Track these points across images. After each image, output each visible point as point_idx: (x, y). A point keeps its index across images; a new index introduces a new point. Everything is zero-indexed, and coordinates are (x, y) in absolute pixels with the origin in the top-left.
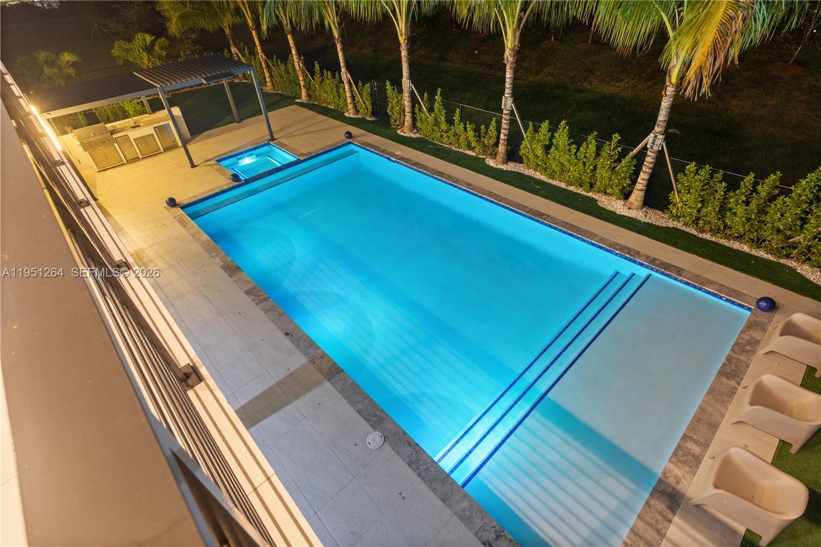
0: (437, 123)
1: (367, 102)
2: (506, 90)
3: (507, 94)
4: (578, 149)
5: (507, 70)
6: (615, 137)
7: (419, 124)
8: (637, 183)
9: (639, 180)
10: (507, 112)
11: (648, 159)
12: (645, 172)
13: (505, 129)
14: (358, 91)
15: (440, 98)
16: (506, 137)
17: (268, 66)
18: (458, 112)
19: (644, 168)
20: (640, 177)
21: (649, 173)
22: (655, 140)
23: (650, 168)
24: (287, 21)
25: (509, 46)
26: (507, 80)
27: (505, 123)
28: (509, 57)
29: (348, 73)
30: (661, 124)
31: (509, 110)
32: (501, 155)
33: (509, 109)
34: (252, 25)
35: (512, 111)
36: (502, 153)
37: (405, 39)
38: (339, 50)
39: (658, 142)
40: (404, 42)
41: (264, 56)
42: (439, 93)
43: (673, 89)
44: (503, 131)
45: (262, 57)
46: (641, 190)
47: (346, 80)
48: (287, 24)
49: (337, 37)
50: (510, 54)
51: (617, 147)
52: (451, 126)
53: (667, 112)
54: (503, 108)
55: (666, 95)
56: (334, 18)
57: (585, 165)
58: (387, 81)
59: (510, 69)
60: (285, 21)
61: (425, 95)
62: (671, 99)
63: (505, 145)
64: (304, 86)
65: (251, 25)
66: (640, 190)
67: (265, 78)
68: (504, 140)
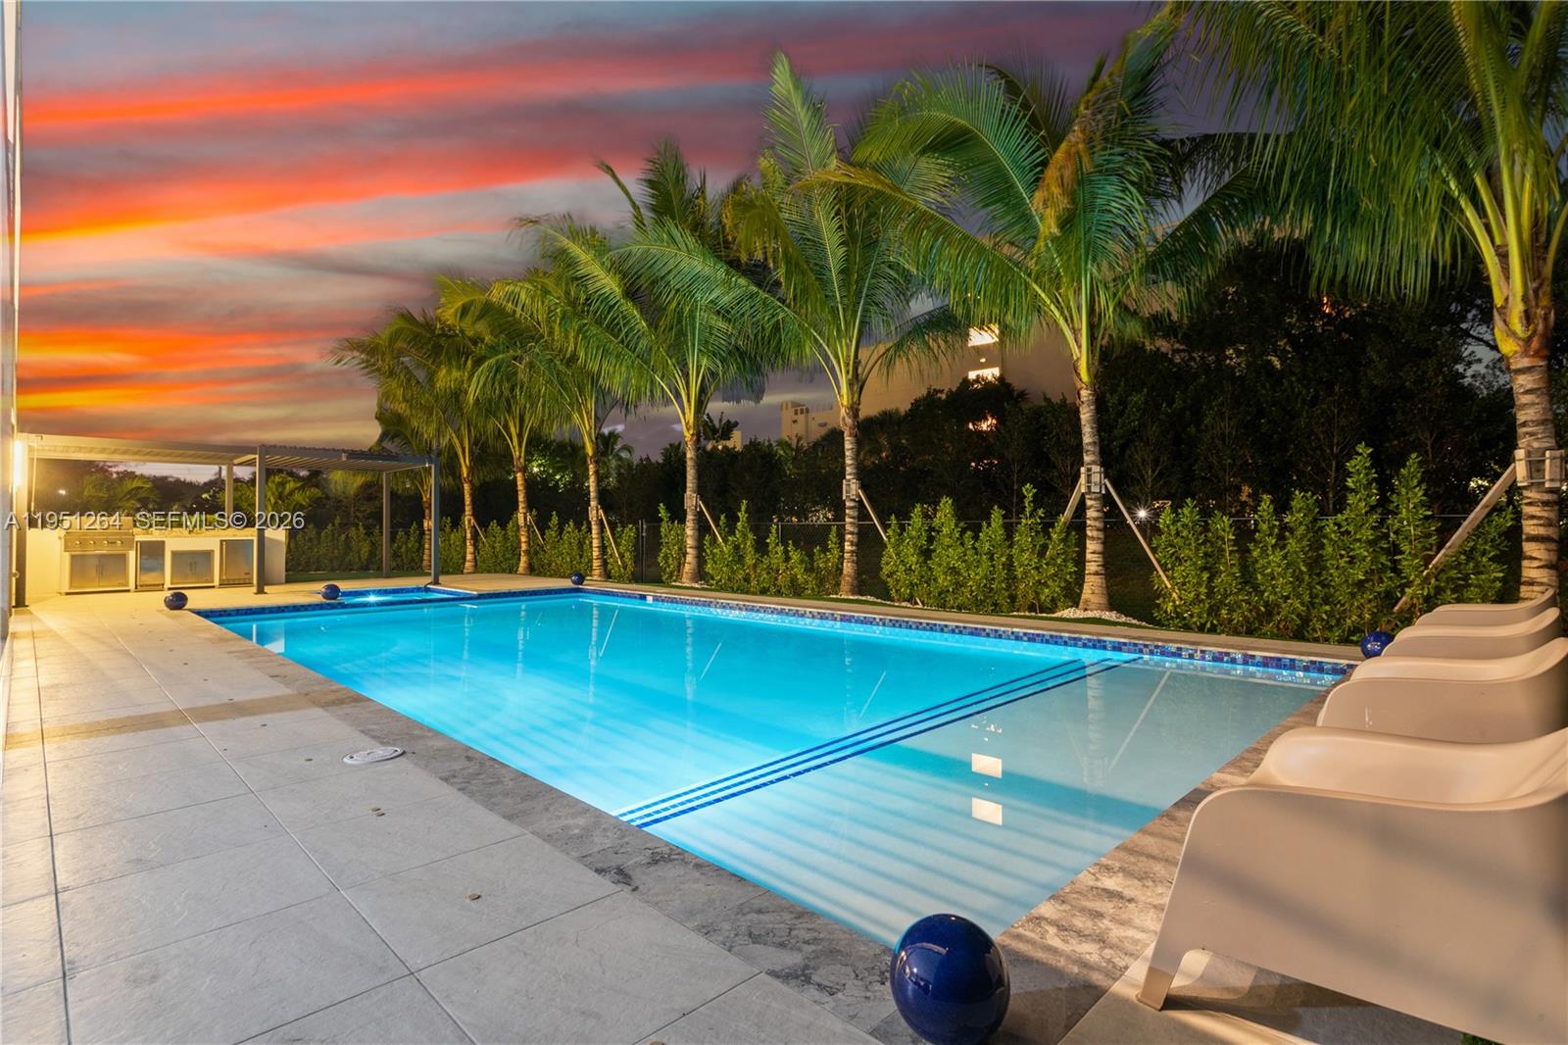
0: (739, 557)
1: (627, 555)
2: (847, 468)
3: (850, 474)
4: (976, 538)
5: (846, 438)
6: (1027, 490)
7: (709, 568)
8: (1087, 564)
9: (1089, 556)
10: (852, 504)
11: (1091, 513)
12: (1093, 538)
13: (852, 533)
14: (614, 539)
15: (746, 515)
16: (854, 548)
17: (475, 536)
18: (774, 531)
19: (1089, 533)
20: (1088, 551)
21: (1099, 539)
22: (1091, 479)
23: (1098, 530)
24: (520, 453)
25: (845, 403)
26: (847, 453)
27: (851, 523)
28: (847, 419)
29: (602, 508)
30: (1090, 448)
31: (854, 500)
32: (847, 578)
33: (854, 497)
34: (468, 475)
35: (861, 502)
36: (849, 576)
37: (692, 435)
38: (591, 473)
39: (1096, 478)
40: (691, 440)
41: (473, 521)
42: (743, 508)
43: (1089, 392)
44: (848, 537)
45: (469, 521)
46: (1096, 573)
47: (595, 519)
48: (520, 457)
49: (590, 454)
50: (848, 414)
51: (1035, 510)
52: (762, 556)
53: (1092, 428)
54: (844, 498)
55: (1082, 402)
56: (591, 428)
57: (991, 559)
58: (661, 505)
59: (850, 436)
60: (518, 454)
61: (722, 517)
62: (1092, 407)
63: (853, 562)
64: (527, 552)
65: (465, 475)
66: (1094, 574)
67: (464, 558)
68: (852, 552)
